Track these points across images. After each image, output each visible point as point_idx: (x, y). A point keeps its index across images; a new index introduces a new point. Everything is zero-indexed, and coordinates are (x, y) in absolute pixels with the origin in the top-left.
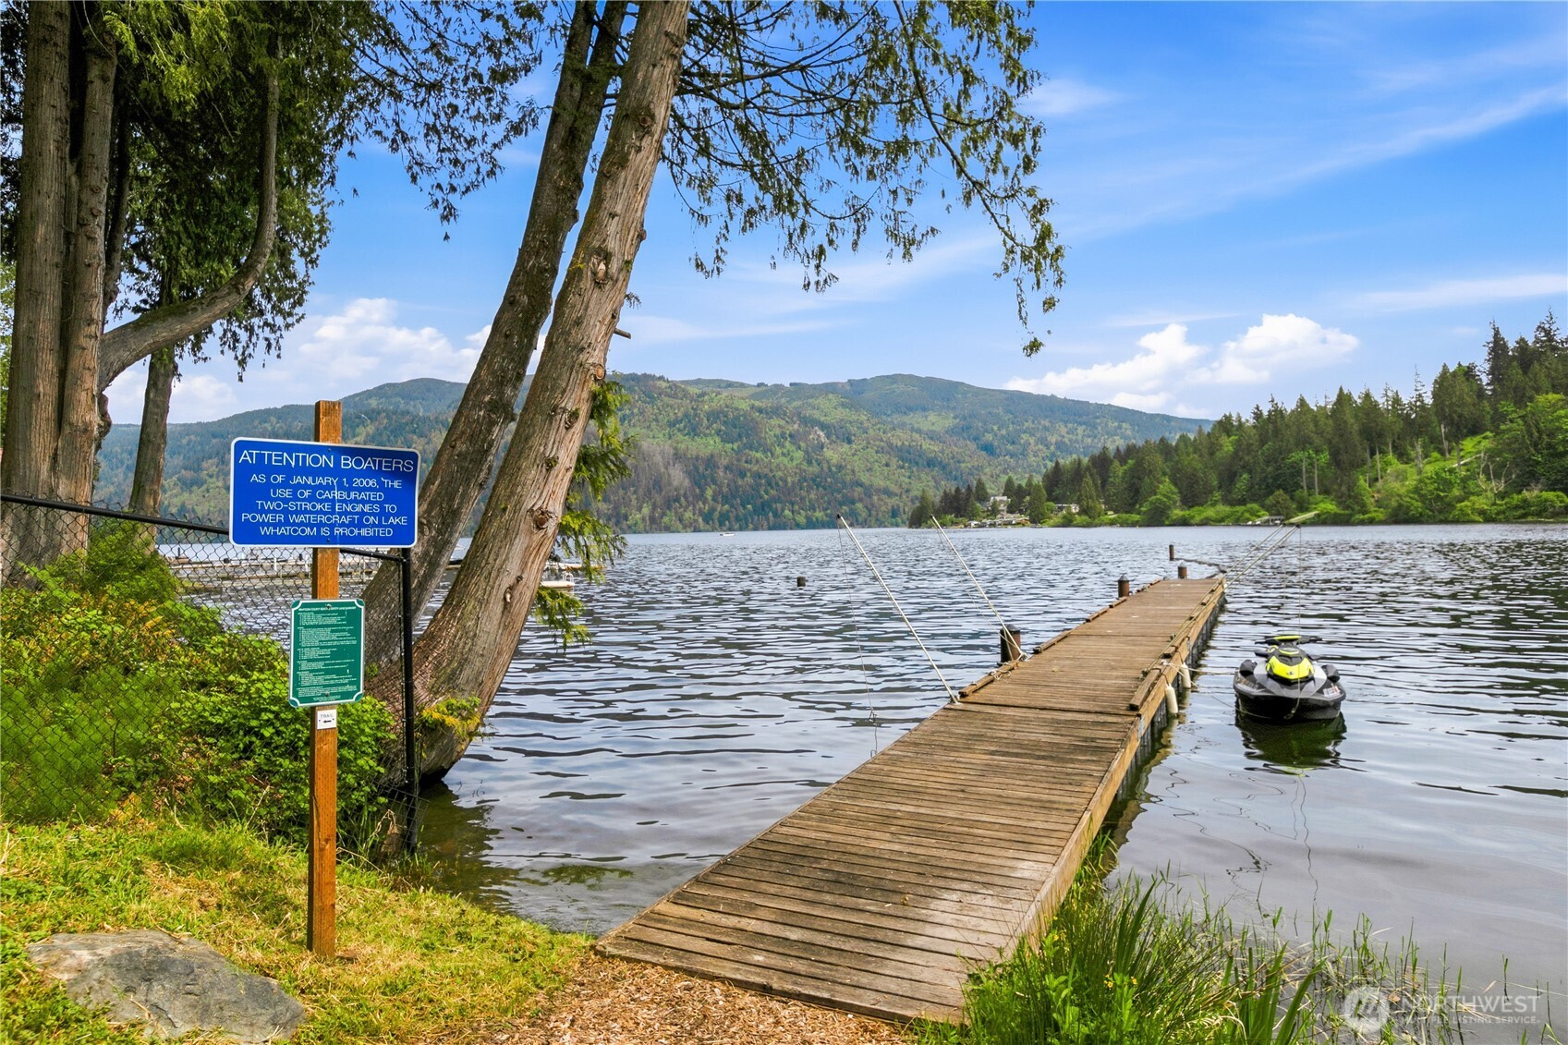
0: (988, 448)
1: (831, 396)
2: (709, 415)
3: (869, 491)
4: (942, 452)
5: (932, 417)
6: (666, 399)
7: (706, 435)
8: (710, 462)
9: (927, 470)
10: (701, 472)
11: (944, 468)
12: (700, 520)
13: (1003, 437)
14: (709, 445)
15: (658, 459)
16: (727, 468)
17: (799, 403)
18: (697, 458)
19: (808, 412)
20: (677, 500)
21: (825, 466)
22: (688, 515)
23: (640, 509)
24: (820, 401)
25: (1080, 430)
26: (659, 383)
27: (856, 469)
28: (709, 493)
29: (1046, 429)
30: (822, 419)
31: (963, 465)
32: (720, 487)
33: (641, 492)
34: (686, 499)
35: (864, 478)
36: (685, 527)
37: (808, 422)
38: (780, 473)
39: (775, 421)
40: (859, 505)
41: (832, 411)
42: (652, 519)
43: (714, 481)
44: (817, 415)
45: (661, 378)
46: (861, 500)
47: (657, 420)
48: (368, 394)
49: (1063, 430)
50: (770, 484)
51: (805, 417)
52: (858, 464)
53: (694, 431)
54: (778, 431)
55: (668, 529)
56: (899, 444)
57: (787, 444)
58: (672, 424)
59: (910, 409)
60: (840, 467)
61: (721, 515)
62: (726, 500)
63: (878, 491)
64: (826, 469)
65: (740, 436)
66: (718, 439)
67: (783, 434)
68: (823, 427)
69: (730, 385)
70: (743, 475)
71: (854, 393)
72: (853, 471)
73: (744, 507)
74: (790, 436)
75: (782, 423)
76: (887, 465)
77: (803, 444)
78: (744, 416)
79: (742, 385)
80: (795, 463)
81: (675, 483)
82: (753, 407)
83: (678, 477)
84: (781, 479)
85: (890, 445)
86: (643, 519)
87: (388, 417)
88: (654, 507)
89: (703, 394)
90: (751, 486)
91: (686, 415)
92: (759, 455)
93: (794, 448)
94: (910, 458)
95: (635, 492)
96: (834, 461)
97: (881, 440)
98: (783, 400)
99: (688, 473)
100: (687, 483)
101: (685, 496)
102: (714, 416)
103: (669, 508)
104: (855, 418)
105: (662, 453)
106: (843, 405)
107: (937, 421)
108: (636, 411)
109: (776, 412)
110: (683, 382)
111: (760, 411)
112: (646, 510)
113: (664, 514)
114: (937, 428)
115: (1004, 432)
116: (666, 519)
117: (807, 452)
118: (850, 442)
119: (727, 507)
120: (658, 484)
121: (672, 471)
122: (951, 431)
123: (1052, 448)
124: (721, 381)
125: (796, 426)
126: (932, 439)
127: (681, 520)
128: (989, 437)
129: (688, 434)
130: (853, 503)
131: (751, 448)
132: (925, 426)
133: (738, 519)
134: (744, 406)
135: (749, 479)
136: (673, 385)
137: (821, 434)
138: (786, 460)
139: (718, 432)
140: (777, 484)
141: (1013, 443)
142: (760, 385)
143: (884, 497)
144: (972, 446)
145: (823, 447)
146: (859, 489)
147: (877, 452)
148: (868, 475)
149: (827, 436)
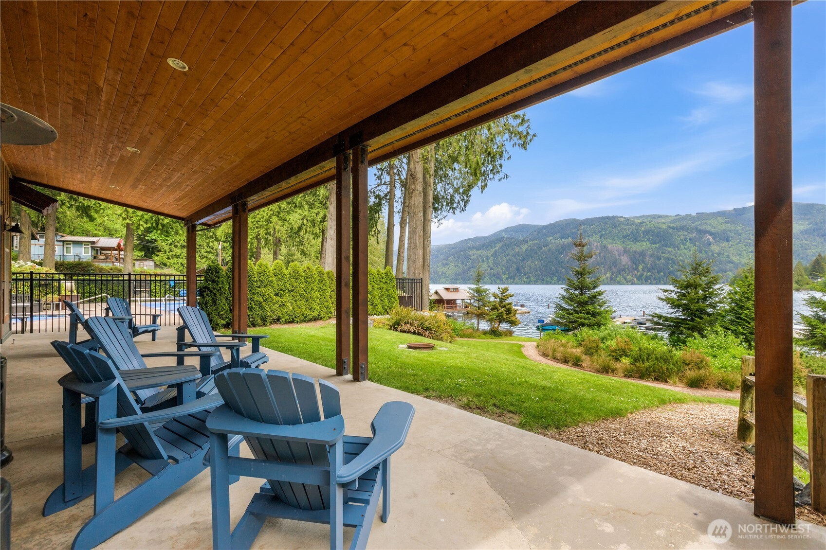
1: (719, 218)
2: (644, 232)
6: (623, 226)
7: (642, 241)
8: (642, 254)
10: (637, 258)
12: (635, 279)
14: (643, 246)
15: (616, 253)
16: (651, 256)
17: (699, 223)
18: (635, 252)
19: (703, 227)
20: (624, 270)
21: (710, 254)
22: (629, 277)
23: (605, 274)
24: (713, 221)
26: (619, 219)
27: (730, 255)
28: (640, 267)
30: (712, 230)
31: (809, 251)
32: (647, 264)
33: (606, 267)
34: (628, 270)
35: (736, 259)
36: (627, 282)
37: (703, 232)
38: (681, 258)
39: (681, 233)
41: (719, 225)
42: (611, 279)
43: (643, 262)
44: (709, 228)
45: (621, 217)
46: (731, 270)
47: (617, 236)
50: (674, 263)
51: (701, 230)
52: (732, 252)
53: (636, 240)
54: (682, 238)
55: (619, 283)
57: (688, 244)
58: (625, 237)
60: (719, 254)
61: (646, 277)
62: (649, 270)
65: (660, 241)
66: (648, 243)
67: (686, 239)
68: (711, 234)
69: (659, 217)
70: (659, 259)
71: (736, 215)
72: (728, 256)
73: (659, 273)
74: (690, 239)
75: (686, 233)
77: (697, 243)
78: (663, 231)
79: (667, 216)
80: (692, 252)
81: (624, 263)
82: (669, 227)
83: (625, 260)
84: (681, 260)
86: (607, 278)
87: (506, 240)
88: (613, 273)
89: (643, 222)
90: (664, 264)
91: (632, 233)
92: (670, 249)
93: (692, 245)
95: (604, 267)
96: (717, 251)
98: (689, 222)
99: (631, 259)
100: (629, 263)
101: (628, 268)
102: (647, 232)
103: (620, 274)
105: (617, 250)
106: (726, 222)
109: (682, 228)
110: (633, 218)
111: (673, 228)
112: (608, 275)
113: (617, 277)
116: (618, 279)
117: (699, 247)
118: (728, 240)
119: (649, 273)
120: (615, 264)
121: (622, 258)
124: (655, 215)
125: (694, 235)
127: (625, 279)
129: (633, 241)
131: (666, 246)
133: (655, 279)
134: (664, 226)
135: (662, 261)
136: (627, 220)
137: (710, 237)
138: (686, 251)
139: (648, 240)
140: (678, 262)
142: (676, 216)
145: (710, 244)
146: (731, 265)
147: (745, 246)
148: (738, 257)
149: (714, 238)
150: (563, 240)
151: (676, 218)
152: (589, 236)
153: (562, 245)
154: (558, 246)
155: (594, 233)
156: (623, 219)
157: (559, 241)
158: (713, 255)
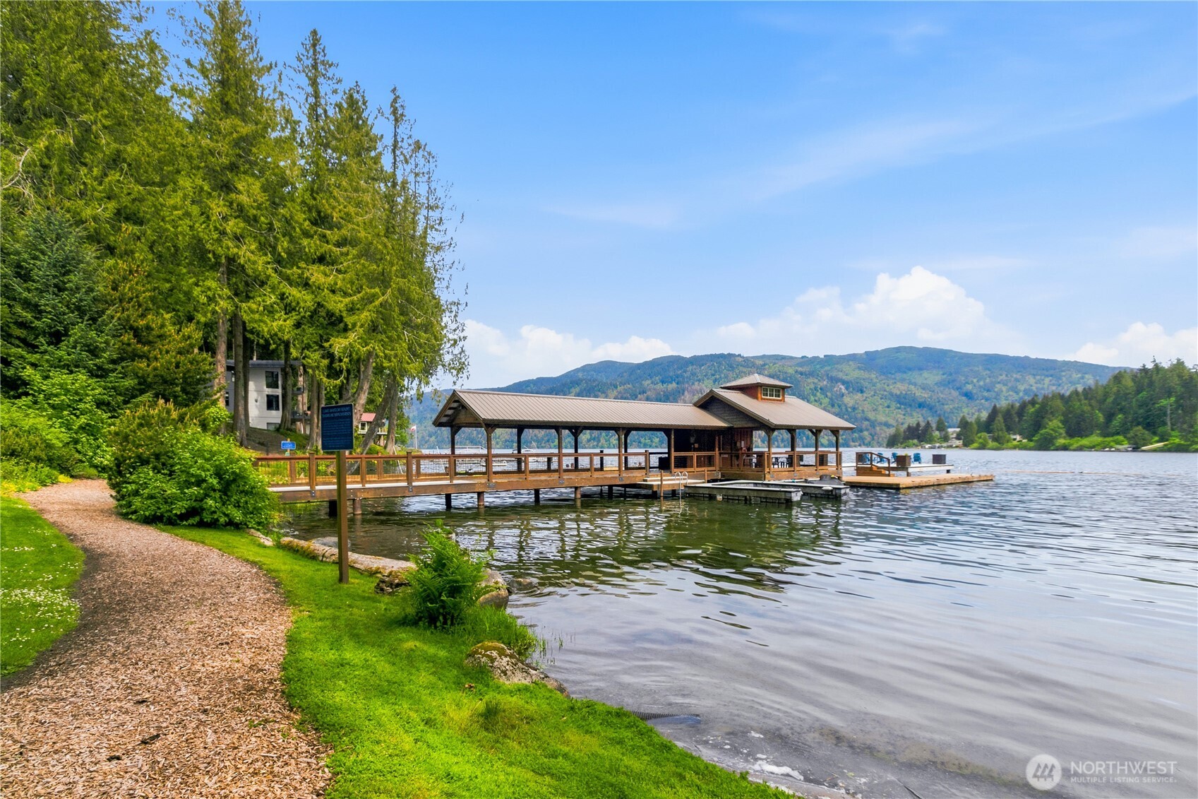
0: (968, 395)
1: (851, 363)
3: (873, 424)
4: (931, 397)
5: (925, 374)
6: (741, 368)
9: (918, 410)
11: (931, 409)
12: (759, 441)
13: (980, 387)
17: (829, 368)
19: (834, 374)
21: (844, 408)
24: (845, 368)
25: (1047, 380)
26: (737, 358)
27: (865, 410)
29: (1017, 380)
30: (844, 377)
31: (946, 407)
35: (871, 416)
37: (834, 380)
39: (810, 380)
40: (866, 433)
41: (852, 373)
44: (840, 375)
45: (739, 355)
46: (867, 430)
48: (577, 370)
49: (1032, 380)
51: (831, 377)
52: (867, 407)
54: (812, 386)
56: (898, 393)
57: (818, 394)
59: (910, 369)
60: (854, 409)
63: (881, 424)
64: (844, 410)
67: (816, 389)
68: (844, 383)
69: (783, 358)
71: (869, 360)
72: (863, 411)
74: (821, 389)
75: (816, 381)
76: (888, 407)
77: (829, 394)
78: (790, 377)
79: (791, 358)
82: (796, 372)
85: (891, 394)
87: (586, 382)
89: (764, 365)
93: (823, 396)
94: (905, 402)
96: (850, 405)
97: (885, 391)
98: (818, 366)
104: (867, 375)
106: (859, 368)
107: (931, 377)
108: (723, 376)
109: (812, 374)
110: (753, 357)
111: (801, 374)
114: (929, 382)
115: (981, 383)
117: (831, 399)
118: (862, 392)
122: (939, 384)
123: (1021, 394)
124: (778, 355)
125: (825, 383)
126: (924, 389)
128: (969, 387)
130: (861, 431)
132: (920, 381)
134: (791, 371)
136: (746, 359)
137: (842, 387)
141: (988, 391)
142: (803, 357)
143: (884, 428)
144: (955, 393)
145: (843, 395)
146: (867, 423)
147: (881, 398)
148: (874, 413)
149: (847, 389)
150: (665, 385)
151: (801, 360)
152: (699, 381)
153: (664, 391)
154: (659, 394)
155: (705, 376)
156: (741, 359)
157: (660, 386)
158: (847, 410)
